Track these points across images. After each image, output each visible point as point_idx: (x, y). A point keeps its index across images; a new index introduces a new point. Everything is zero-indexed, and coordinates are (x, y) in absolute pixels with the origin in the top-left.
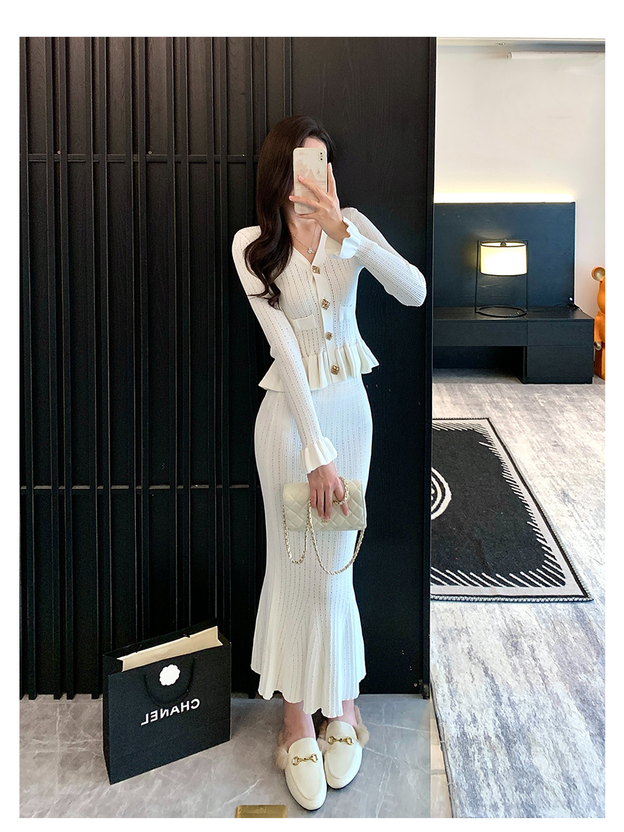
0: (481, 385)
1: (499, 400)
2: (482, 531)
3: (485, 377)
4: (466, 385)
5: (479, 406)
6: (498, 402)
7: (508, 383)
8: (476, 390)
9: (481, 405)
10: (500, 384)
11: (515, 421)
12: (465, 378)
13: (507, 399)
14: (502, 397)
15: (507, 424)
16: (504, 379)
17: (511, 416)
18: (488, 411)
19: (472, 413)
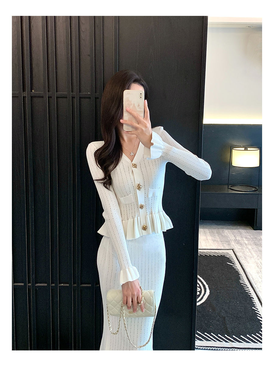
0: (230, 230)
1: (240, 239)
2: (226, 311)
3: (232, 226)
4: (221, 231)
5: (228, 242)
6: (239, 240)
7: (245, 229)
8: (227, 233)
9: (229, 242)
10: (241, 230)
11: (248, 251)
12: (221, 226)
13: (244, 239)
14: (242, 237)
15: (243, 253)
16: (242, 227)
17: (246, 248)
18: (233, 245)
19: (224, 246)
